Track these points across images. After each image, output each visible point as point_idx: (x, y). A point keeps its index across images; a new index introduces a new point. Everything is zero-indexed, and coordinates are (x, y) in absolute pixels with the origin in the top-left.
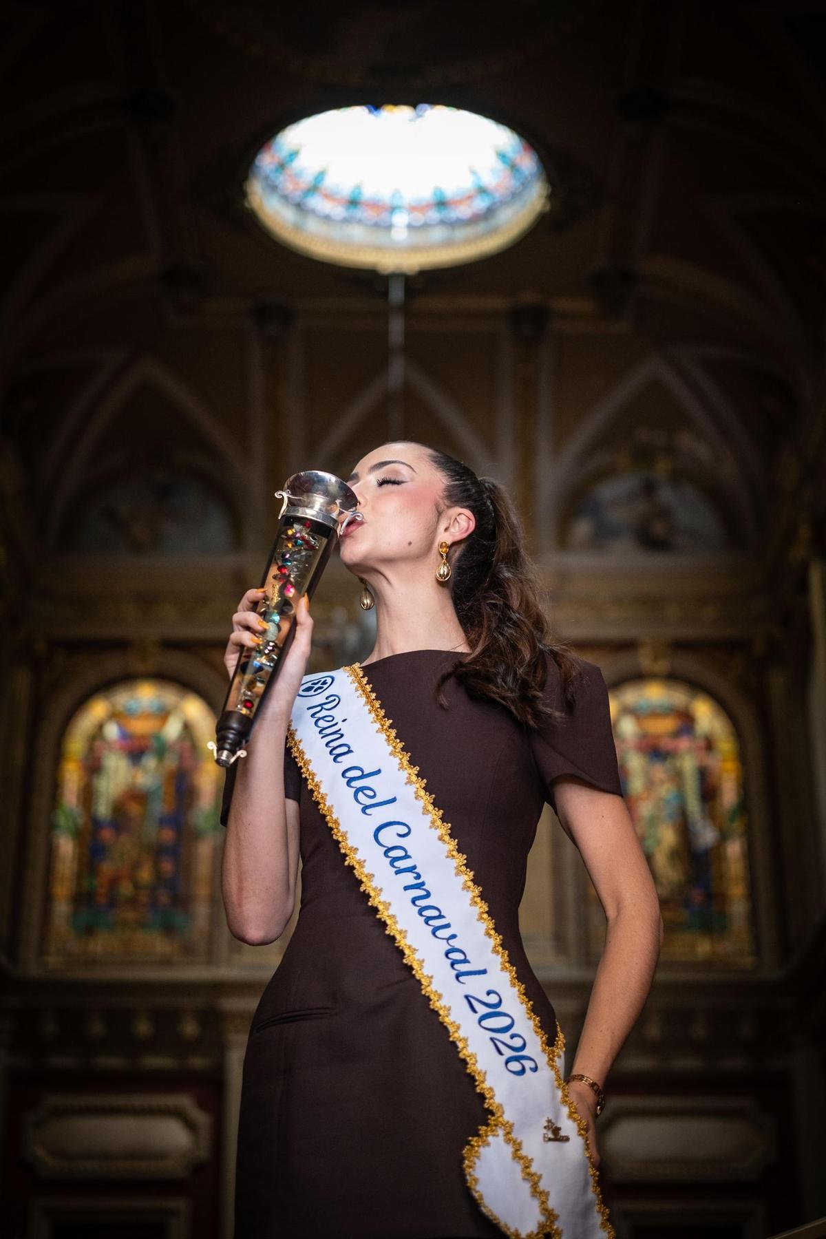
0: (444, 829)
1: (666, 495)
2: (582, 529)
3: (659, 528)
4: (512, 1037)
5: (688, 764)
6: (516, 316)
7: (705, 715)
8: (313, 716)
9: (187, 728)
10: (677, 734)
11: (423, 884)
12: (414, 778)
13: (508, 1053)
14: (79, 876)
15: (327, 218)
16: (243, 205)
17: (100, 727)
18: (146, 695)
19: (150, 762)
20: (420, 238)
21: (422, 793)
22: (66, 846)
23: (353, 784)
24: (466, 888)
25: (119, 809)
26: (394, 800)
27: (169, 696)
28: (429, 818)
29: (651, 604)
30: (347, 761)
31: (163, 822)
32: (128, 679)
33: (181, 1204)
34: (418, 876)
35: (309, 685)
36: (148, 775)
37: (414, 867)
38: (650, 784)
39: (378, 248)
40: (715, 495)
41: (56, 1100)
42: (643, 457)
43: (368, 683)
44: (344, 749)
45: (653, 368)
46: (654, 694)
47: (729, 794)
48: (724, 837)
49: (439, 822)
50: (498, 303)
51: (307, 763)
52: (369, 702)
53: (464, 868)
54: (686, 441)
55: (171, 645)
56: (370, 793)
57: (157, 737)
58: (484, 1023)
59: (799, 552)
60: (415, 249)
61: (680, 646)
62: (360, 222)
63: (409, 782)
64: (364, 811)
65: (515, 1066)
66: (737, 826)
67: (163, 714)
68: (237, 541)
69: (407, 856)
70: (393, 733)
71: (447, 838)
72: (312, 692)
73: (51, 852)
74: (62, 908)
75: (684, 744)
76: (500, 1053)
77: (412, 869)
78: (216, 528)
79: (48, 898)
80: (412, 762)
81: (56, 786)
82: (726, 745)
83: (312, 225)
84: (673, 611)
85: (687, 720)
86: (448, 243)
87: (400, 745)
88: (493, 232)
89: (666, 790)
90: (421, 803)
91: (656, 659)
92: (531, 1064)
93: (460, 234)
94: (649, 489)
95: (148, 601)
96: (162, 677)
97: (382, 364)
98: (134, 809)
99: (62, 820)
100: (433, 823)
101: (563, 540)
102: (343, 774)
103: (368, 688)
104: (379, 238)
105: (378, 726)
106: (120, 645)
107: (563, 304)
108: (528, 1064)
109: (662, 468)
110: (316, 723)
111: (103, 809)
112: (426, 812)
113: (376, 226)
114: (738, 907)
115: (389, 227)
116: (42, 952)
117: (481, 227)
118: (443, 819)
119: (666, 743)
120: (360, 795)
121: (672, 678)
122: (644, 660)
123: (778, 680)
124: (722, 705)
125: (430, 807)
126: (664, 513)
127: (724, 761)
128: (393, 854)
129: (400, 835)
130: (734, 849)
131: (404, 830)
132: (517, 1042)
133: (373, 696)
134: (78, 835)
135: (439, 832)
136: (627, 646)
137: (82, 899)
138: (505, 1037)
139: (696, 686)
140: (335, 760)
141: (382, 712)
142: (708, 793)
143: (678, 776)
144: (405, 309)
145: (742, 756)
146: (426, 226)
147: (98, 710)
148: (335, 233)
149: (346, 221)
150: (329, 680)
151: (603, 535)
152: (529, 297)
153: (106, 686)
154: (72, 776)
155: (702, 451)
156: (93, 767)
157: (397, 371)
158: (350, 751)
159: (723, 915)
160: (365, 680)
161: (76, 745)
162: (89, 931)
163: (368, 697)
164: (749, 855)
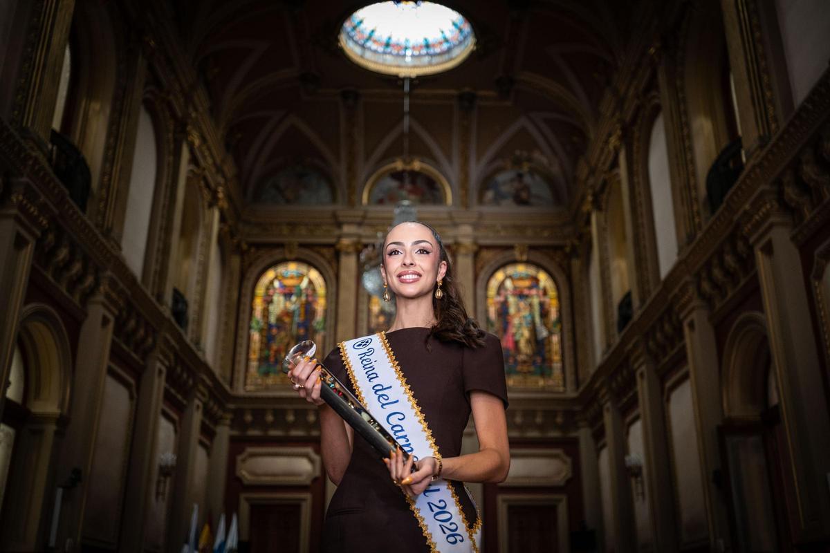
0: (421, 417)
1: (527, 180)
2: (490, 195)
3: (524, 195)
4: (451, 524)
5: (536, 301)
6: (461, 97)
7: (543, 278)
8: (361, 359)
9: (311, 282)
10: (530, 288)
11: (410, 444)
12: (408, 391)
13: (448, 532)
14: (261, 350)
15: (375, 52)
16: (337, 46)
17: (272, 282)
18: (292, 268)
19: (294, 298)
20: (417, 62)
21: (411, 398)
22: (256, 336)
23: (378, 393)
24: (431, 447)
25: (279, 319)
26: (397, 401)
27: (303, 269)
28: (414, 411)
29: (520, 229)
30: (375, 382)
31: (299, 325)
32: (285, 261)
33: (307, 496)
34: (408, 441)
35: (360, 343)
36: (293, 304)
37: (406, 436)
38: (519, 310)
39: (399, 66)
40: (549, 180)
41: (250, 450)
42: (518, 162)
43: (388, 342)
44: (375, 376)
45: (523, 122)
46: (521, 269)
47: (553, 315)
48: (551, 333)
49: (419, 413)
50: (453, 92)
51: (356, 382)
52: (388, 352)
53: (430, 437)
54: (536, 155)
55: (302, 245)
56: (386, 398)
57: (298, 286)
58: (437, 517)
59: (587, 207)
60: (415, 67)
61: (532, 248)
62: (390, 53)
63: (405, 393)
64: (382, 406)
65: (451, 539)
66: (557, 329)
67: (300, 277)
68: (334, 200)
69: (402, 430)
70: (399, 368)
71: (423, 421)
72: (361, 347)
73: (249, 337)
74: (254, 364)
75: (534, 292)
76: (444, 533)
77: (404, 437)
78: (324, 192)
79: (248, 360)
80: (407, 383)
81: (252, 309)
82: (552, 293)
83: (368, 55)
84: (529, 233)
85: (536, 280)
86: (430, 64)
87: (402, 374)
88: (451, 59)
89: (526, 313)
90: (411, 403)
91: (522, 254)
92: (460, 538)
93: (436, 60)
94: (520, 176)
95: (293, 226)
96: (299, 260)
97: (401, 119)
98: (287, 320)
99: (254, 324)
100: (416, 413)
101: (481, 201)
102: (373, 388)
103: (388, 345)
104: (399, 61)
105: (391, 364)
106: (281, 245)
107: (482, 93)
108: (458, 538)
109: (525, 168)
110: (362, 362)
111: (273, 320)
112: (413, 407)
113: (398, 55)
114: (557, 365)
115: (404, 56)
116: (245, 384)
117: (446, 57)
118: (421, 412)
119: (526, 292)
120: (381, 398)
121: (528, 262)
122: (517, 254)
123: (576, 264)
124: (551, 275)
125: (415, 406)
126: (526, 188)
127: (551, 299)
128: (396, 429)
129: (399, 419)
130: (555, 339)
131: (401, 417)
132: (453, 527)
133: (390, 349)
134: (261, 330)
135: (419, 418)
136: (510, 248)
137: (263, 360)
138: (447, 524)
139: (539, 266)
140: (369, 380)
141: (394, 357)
142: (544, 314)
143: (531, 305)
144: (410, 94)
145: (559, 298)
146: (420, 56)
147: (270, 275)
148: (380, 59)
149: (384, 53)
150: (369, 341)
151: (498, 198)
152: (467, 89)
153: (274, 264)
154: (259, 304)
155: (544, 160)
156: (268, 301)
157: (407, 121)
158: (377, 377)
159: (551, 368)
160: (386, 341)
161: (260, 290)
162: (267, 374)
163: (387, 350)
164: (562, 341)
